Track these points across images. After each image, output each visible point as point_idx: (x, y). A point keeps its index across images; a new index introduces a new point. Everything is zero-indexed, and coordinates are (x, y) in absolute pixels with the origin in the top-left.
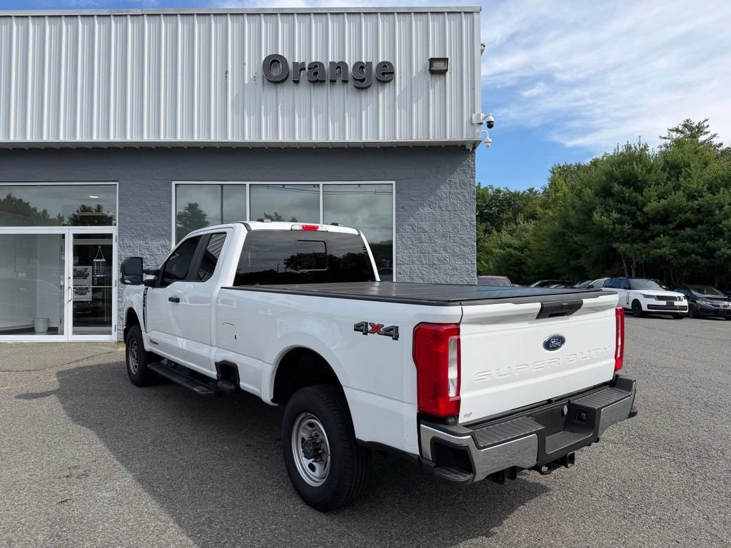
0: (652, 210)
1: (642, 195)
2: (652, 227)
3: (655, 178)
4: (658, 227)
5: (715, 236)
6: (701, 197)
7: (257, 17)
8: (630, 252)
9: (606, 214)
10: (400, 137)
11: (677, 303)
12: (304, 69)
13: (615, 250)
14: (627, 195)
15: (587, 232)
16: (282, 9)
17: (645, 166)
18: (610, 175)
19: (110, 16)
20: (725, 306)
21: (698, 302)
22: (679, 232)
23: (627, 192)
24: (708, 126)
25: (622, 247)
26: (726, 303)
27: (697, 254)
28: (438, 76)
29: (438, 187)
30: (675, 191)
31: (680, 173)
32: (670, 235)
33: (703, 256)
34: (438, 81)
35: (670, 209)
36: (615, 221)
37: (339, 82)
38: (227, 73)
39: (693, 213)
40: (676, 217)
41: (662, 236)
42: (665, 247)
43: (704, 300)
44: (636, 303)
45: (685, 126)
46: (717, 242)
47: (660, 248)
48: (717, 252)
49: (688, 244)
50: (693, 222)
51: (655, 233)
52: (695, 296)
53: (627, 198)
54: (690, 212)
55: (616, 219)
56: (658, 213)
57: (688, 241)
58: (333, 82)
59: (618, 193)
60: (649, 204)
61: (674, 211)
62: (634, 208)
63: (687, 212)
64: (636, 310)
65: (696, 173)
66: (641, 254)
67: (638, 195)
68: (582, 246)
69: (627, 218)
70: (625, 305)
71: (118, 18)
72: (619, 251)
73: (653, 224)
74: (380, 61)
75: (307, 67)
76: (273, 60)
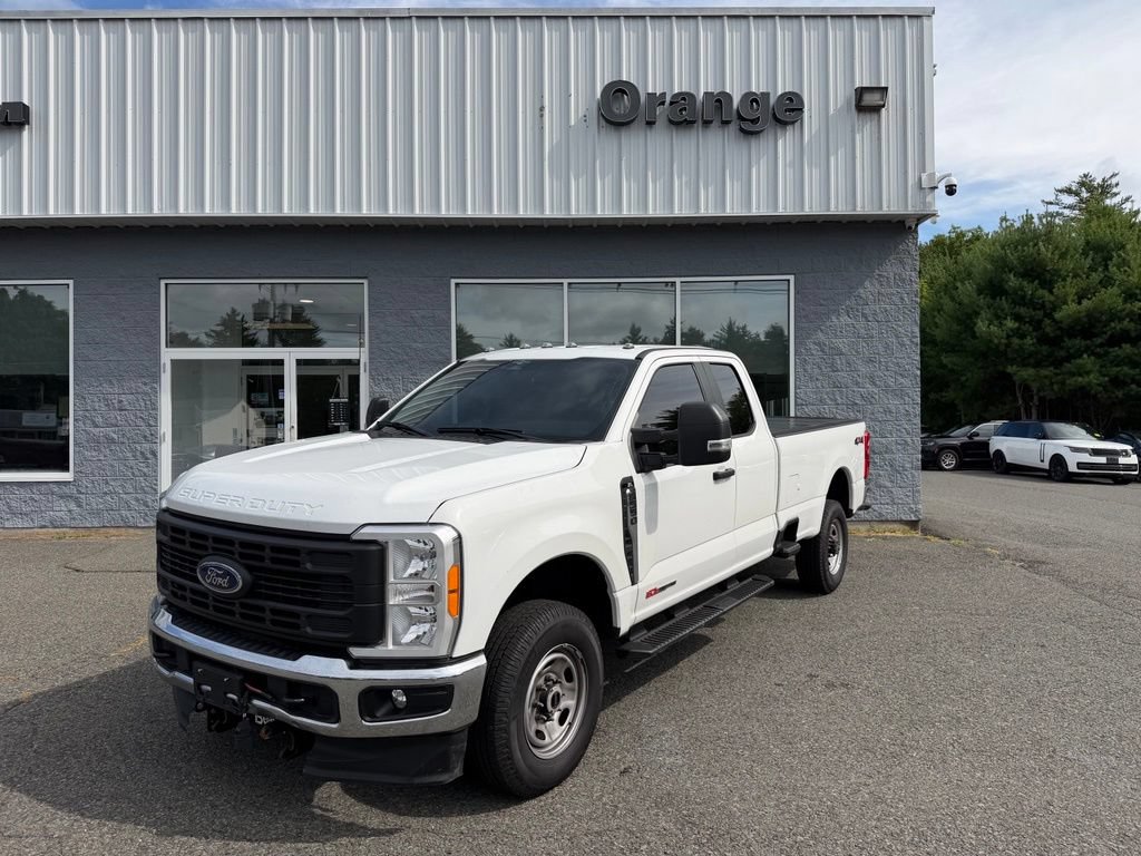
0: (1069, 316)
1: (1051, 292)
2: (1068, 342)
3: (1072, 266)
4: (1079, 343)
7: (588, 22)
8: (1034, 380)
9: (996, 322)
10: (812, 207)
11: (1122, 460)
12: (663, 103)
13: (1009, 376)
14: (1030, 293)
15: (962, 351)
16: (627, 9)
17: (1057, 248)
18: (1002, 265)
22: (1111, 350)
23: (1029, 288)
24: (1117, 185)
25: (1022, 373)
28: (868, 116)
29: (861, 284)
30: (1105, 287)
31: (1111, 258)
32: (1098, 356)
34: (868, 118)
35: (1098, 315)
36: (1011, 334)
37: (716, 123)
38: (542, 109)
39: (1131, 320)
40: (1105, 326)
41: (1085, 356)
42: (1089, 373)
44: (1058, 460)
45: (1082, 184)
47: (1080, 375)
49: (1126, 368)
50: (1133, 334)
51: (1071, 351)
53: (1029, 297)
54: (1128, 320)
55: (1012, 330)
56: (1078, 321)
57: (1126, 364)
58: (707, 123)
59: (1015, 291)
60: (1064, 307)
61: (1104, 318)
62: (1040, 314)
63: (1124, 319)
64: (1057, 471)
65: (1135, 259)
66: (1052, 384)
67: (1046, 293)
68: (952, 371)
69: (1027, 327)
70: (1038, 464)
71: (371, 21)
72: (1015, 378)
73: (1070, 339)
74: (780, 93)
75: (668, 99)
76: (618, 90)
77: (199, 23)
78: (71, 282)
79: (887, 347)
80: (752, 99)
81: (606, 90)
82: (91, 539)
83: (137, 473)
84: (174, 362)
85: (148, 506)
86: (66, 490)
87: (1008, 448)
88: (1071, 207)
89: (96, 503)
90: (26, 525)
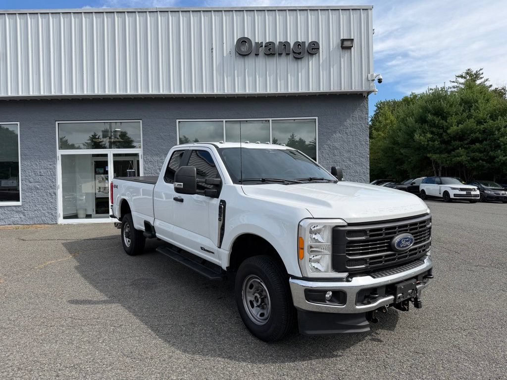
0: (454, 132)
1: (446, 122)
2: (453, 143)
3: (455, 110)
4: (458, 143)
5: (495, 148)
6: (485, 122)
7: (231, 13)
8: (439, 159)
9: (423, 135)
10: (323, 89)
11: (473, 193)
12: (262, 46)
13: (428, 158)
14: (437, 122)
15: (409, 147)
16: (247, 7)
17: (448, 102)
18: (426, 110)
19: (135, 12)
20: (503, 194)
21: (486, 191)
22: (471, 146)
23: (437, 120)
24: (482, 74)
25: (434, 157)
26: (503, 192)
27: (483, 160)
28: (346, 51)
29: (345, 120)
30: (469, 119)
31: (472, 106)
32: (466, 149)
33: (487, 161)
34: (346, 54)
35: (466, 131)
36: (429, 139)
37: (284, 54)
38: (212, 49)
39: (480, 133)
40: (469, 136)
41: (460, 149)
42: (462, 156)
43: (490, 191)
44: (446, 193)
45: (467, 73)
46: (496, 152)
47: (458, 157)
48: (496, 159)
49: (477, 154)
50: (481, 139)
51: (455, 147)
52: (483, 188)
53: (436, 123)
55: (430, 138)
56: (457, 133)
57: (477, 152)
58: (280, 54)
59: (431, 121)
60: (452, 127)
61: (468, 132)
62: (441, 131)
63: (477, 133)
64: (446, 198)
65: (482, 107)
66: (446, 161)
67: (444, 122)
68: (406, 156)
69: (436, 137)
70: (438, 195)
71: (141, 13)
72: (431, 159)
73: (454, 141)
74: (310, 41)
75: (264, 45)
76: (243, 41)
77: (69, 15)
78: (18, 123)
79: (356, 146)
80: (298, 44)
81: (238, 40)
82: (30, 229)
83: (48, 201)
84: (62, 156)
85: (53, 215)
86: (19, 209)
87: (427, 189)
88: (462, 84)
89: (31, 214)
90: (2, 224)
